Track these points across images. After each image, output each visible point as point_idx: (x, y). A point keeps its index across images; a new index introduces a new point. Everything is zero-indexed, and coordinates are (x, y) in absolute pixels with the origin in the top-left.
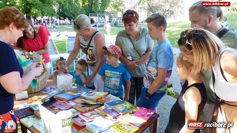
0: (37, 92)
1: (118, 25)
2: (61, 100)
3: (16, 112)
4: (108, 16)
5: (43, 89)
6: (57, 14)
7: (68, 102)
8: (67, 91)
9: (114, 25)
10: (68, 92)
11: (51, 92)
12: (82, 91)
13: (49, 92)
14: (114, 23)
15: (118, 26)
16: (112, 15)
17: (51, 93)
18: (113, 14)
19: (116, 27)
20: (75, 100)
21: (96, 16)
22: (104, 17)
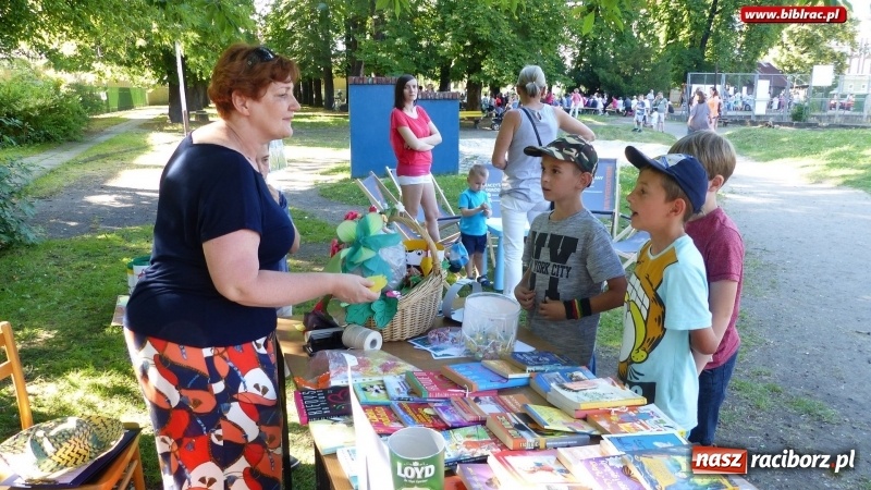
0: (399, 341)
1: (812, 120)
2: (456, 386)
3: (310, 395)
4: (768, 82)
5: (421, 335)
6: (570, 75)
7: (477, 400)
8: (492, 359)
9: (790, 120)
10: (493, 363)
11: (442, 349)
12: (542, 368)
13: (435, 349)
14: (793, 109)
15: (810, 125)
16: (789, 77)
17: (439, 353)
18: (792, 72)
19: (798, 126)
20: (504, 398)
21: (714, 81)
22: (751, 86)
